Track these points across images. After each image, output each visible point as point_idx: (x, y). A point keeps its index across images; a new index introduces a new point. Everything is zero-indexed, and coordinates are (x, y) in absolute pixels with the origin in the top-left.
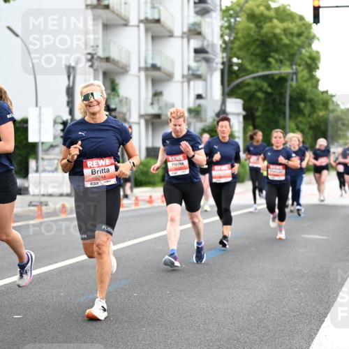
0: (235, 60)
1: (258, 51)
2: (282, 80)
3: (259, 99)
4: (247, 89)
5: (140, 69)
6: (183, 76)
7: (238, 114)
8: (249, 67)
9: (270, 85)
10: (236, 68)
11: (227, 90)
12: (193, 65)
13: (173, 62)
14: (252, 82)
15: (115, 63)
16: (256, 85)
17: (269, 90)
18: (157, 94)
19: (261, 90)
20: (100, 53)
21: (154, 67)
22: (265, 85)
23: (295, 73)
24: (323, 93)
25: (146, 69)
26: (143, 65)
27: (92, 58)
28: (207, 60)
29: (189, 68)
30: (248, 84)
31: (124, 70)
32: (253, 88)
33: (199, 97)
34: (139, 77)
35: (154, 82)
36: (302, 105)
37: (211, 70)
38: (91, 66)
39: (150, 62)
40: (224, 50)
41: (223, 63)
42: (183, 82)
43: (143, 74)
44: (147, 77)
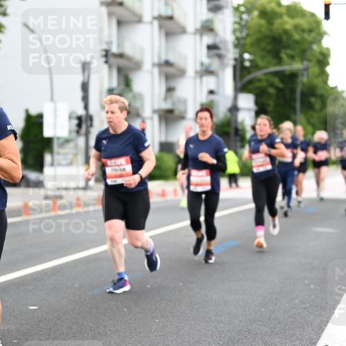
0: (247, 56)
1: (269, 47)
2: (293, 76)
3: (270, 95)
4: (258, 84)
5: (154, 65)
6: (196, 72)
7: (249, 110)
8: (261, 63)
9: (282, 81)
10: (247, 64)
11: (239, 85)
12: (206, 61)
13: (185, 58)
14: (263, 77)
15: (129, 59)
16: (267, 81)
17: (281, 85)
18: (170, 90)
19: (272, 85)
20: (114, 49)
21: (168, 63)
22: (276, 81)
23: (306, 69)
24: (333, 88)
25: (160, 65)
26: (156, 61)
27: (107, 54)
28: (220, 56)
29: (202, 64)
30: (260, 80)
31: (138, 66)
32: (264, 84)
33: (211, 92)
34: (152, 73)
35: (168, 77)
36: (313, 100)
37: (223, 66)
38: (106, 62)
39: (164, 58)
40: (236, 46)
41: (235, 60)
42: (195, 78)
43: (156, 70)
44: (160, 73)
